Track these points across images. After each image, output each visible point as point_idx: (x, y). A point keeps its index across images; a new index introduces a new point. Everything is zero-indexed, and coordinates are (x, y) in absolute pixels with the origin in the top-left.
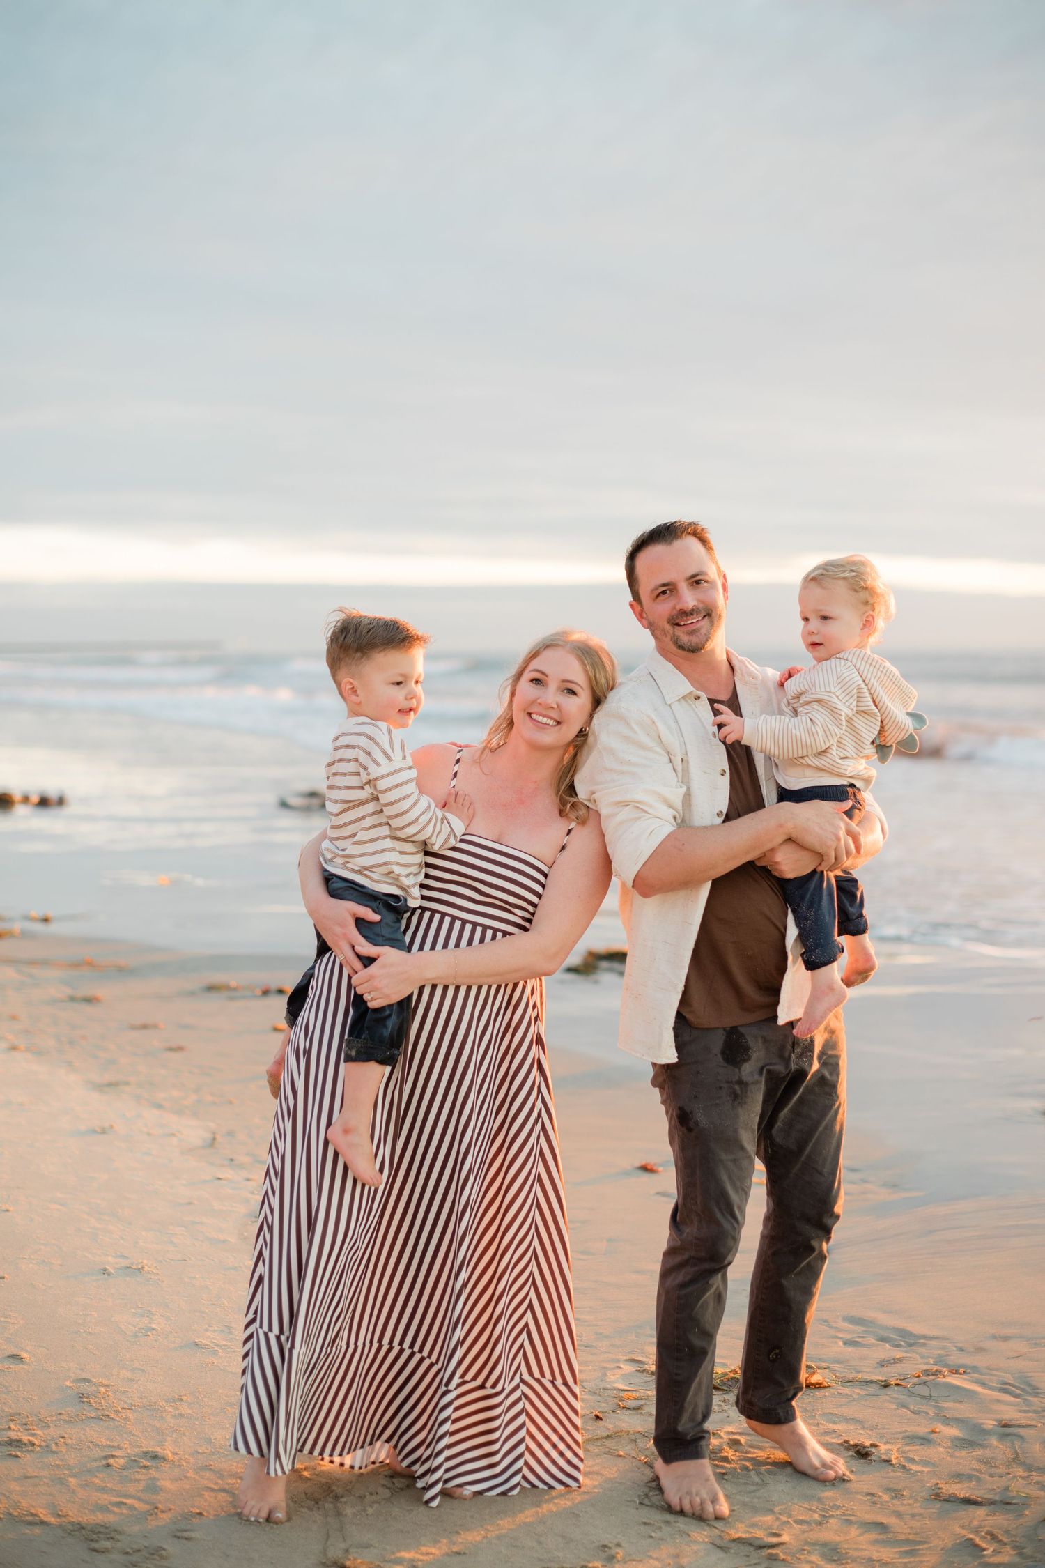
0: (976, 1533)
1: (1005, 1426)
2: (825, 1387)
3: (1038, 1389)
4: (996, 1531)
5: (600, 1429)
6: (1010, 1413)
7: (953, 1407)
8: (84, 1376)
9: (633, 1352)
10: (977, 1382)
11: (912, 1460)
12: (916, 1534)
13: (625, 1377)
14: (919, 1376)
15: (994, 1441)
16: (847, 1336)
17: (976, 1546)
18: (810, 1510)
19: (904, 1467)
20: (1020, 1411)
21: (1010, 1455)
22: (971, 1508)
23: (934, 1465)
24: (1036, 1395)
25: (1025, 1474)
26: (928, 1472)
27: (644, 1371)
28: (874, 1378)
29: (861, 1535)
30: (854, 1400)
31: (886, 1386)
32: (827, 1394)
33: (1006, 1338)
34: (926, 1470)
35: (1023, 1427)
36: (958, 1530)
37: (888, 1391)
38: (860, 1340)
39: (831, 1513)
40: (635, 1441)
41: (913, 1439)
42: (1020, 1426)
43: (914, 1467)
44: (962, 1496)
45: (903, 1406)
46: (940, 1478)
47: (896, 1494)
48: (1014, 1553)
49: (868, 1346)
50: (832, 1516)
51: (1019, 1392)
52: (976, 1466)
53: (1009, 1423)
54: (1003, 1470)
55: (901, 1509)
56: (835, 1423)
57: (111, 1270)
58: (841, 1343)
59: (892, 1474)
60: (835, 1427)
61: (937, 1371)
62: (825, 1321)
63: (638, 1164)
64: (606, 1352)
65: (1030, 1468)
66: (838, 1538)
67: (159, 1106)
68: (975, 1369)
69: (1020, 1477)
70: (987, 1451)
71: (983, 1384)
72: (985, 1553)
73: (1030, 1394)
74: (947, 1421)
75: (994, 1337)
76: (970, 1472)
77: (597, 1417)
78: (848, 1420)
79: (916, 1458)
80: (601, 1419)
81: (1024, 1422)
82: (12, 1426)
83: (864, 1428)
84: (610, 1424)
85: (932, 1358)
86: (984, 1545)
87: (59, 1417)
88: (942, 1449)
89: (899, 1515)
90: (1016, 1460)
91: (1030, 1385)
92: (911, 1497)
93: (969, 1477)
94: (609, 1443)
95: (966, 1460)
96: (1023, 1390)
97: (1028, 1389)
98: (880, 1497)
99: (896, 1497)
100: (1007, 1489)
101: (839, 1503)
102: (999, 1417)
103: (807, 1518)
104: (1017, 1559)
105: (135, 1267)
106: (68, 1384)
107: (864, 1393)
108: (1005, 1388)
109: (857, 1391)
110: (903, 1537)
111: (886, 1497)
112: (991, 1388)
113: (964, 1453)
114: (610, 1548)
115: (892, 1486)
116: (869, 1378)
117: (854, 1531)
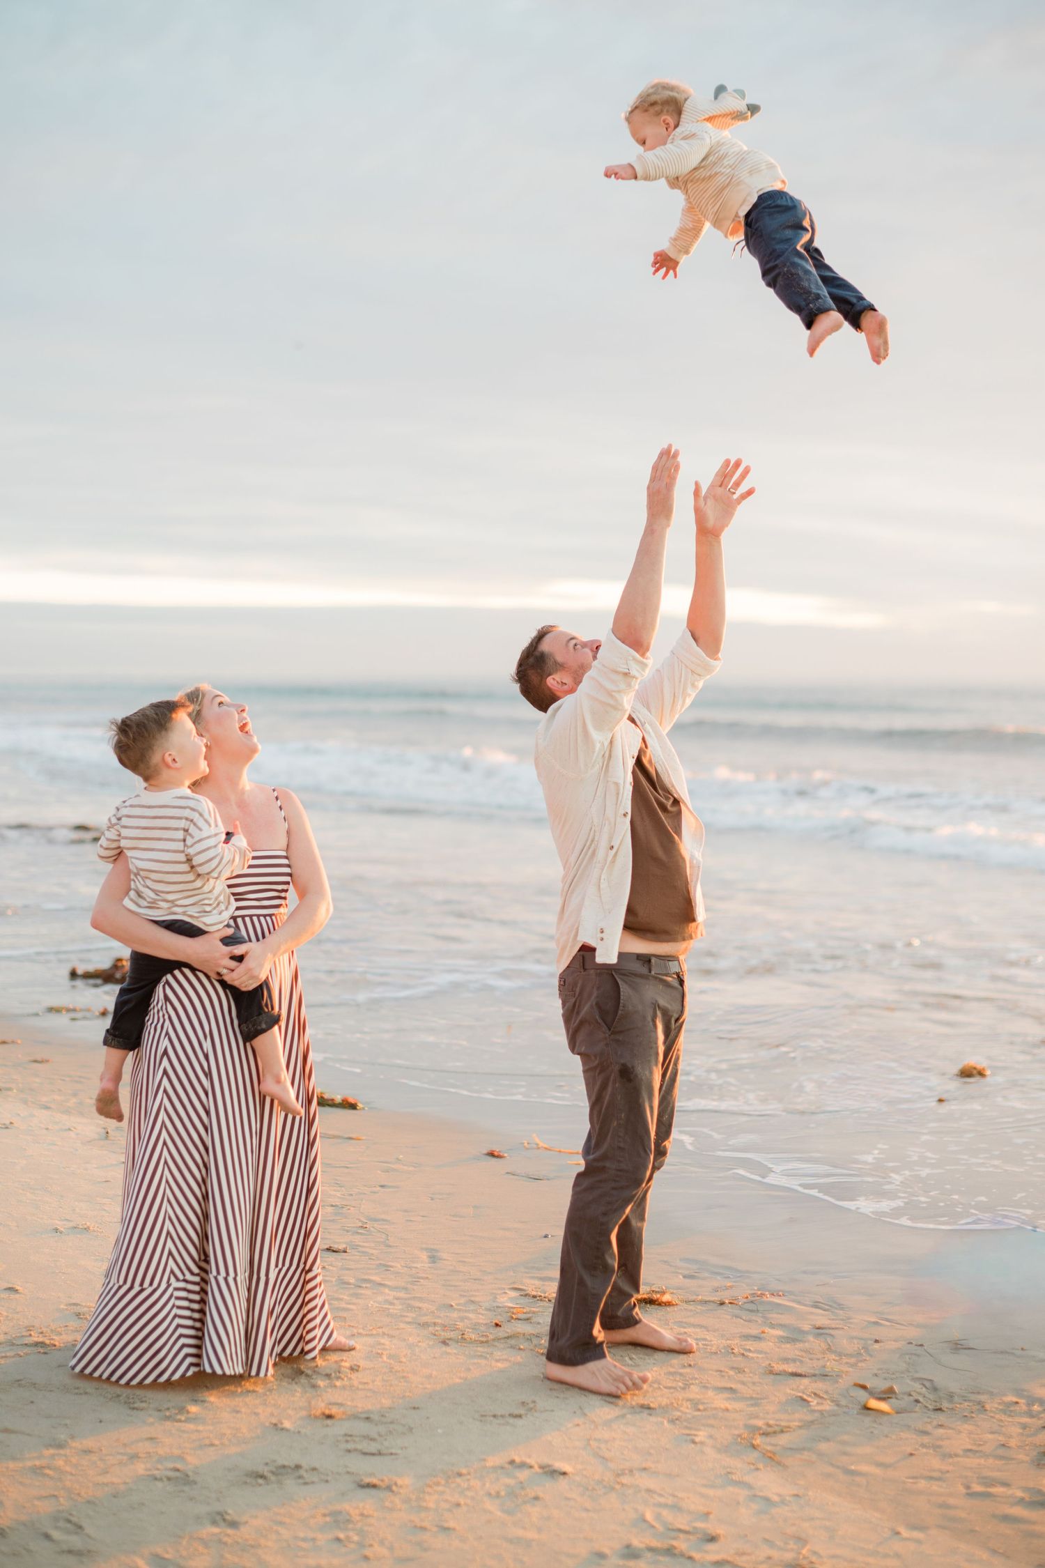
0: (803, 1393)
1: (819, 1328)
2: (673, 1305)
3: (842, 1305)
4: (818, 1392)
5: (500, 1333)
6: (822, 1319)
7: (775, 1317)
8: (74, 1301)
9: (514, 1283)
10: (794, 1301)
11: (750, 1350)
12: (758, 1394)
13: (511, 1299)
14: (747, 1298)
15: (811, 1338)
16: (686, 1272)
17: (805, 1400)
18: (675, 1380)
19: (743, 1355)
20: (830, 1319)
21: (824, 1346)
22: (797, 1379)
23: (766, 1353)
24: (842, 1309)
25: (837, 1358)
26: (762, 1358)
27: (526, 1295)
28: (712, 1299)
29: (716, 1395)
30: (697, 1313)
31: (722, 1304)
32: (676, 1309)
33: (814, 1273)
34: (760, 1356)
35: (833, 1329)
36: (789, 1391)
37: (724, 1307)
38: (696, 1274)
39: (691, 1382)
40: (531, 1340)
41: (747, 1337)
42: (830, 1328)
43: (751, 1355)
44: (790, 1370)
45: (737, 1317)
46: (772, 1360)
47: (740, 1371)
48: (831, 1404)
49: (704, 1279)
50: (693, 1384)
51: (827, 1307)
52: (797, 1353)
53: (822, 1326)
54: (820, 1356)
55: (745, 1379)
56: (685, 1328)
57: (62, 1229)
58: (681, 1277)
59: (734, 1359)
60: (685, 1330)
61: (761, 1294)
62: (665, 1262)
63: (485, 1152)
64: (492, 1284)
65: (840, 1355)
66: (698, 1397)
67: (47, 1108)
68: (791, 1293)
69: (834, 1360)
70: (806, 1344)
71: (799, 1303)
72: (811, 1404)
73: (836, 1308)
74: (772, 1326)
75: (805, 1272)
76: (794, 1357)
77: (497, 1325)
78: (694, 1326)
79: (752, 1349)
80: (500, 1326)
81: (833, 1326)
82: (32, 1333)
83: (708, 1331)
84: (508, 1329)
85: (755, 1286)
86: (809, 1399)
87: (66, 1328)
88: (771, 1344)
89: (743, 1383)
90: (829, 1349)
91: (835, 1303)
92: (751, 1372)
93: (794, 1361)
94: (513, 1342)
95: (790, 1350)
96: (830, 1306)
97: (835, 1305)
98: (727, 1372)
99: (739, 1372)
100: (824, 1367)
101: (696, 1376)
102: (813, 1323)
103: (674, 1385)
104: (836, 1408)
105: (81, 1227)
106: (62, 1306)
107: (704, 1308)
108: (816, 1305)
109: (699, 1307)
110: (748, 1396)
111: (731, 1373)
112: (805, 1305)
113: (788, 1346)
114: (528, 1404)
115: (735, 1365)
116: (707, 1299)
117: (710, 1393)
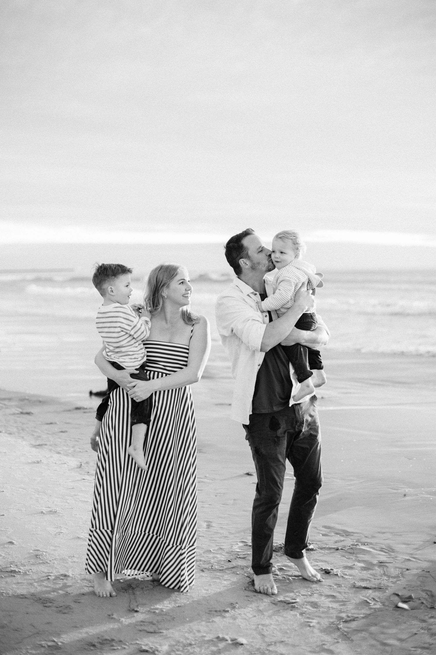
0: (368, 598)
1: (381, 563)
2: (314, 550)
3: (394, 550)
4: (375, 597)
5: (230, 565)
6: (383, 558)
7: (361, 557)
8: (37, 549)
9: (242, 539)
10: (372, 548)
11: (346, 575)
12: (346, 599)
13: (239, 547)
14: (350, 546)
15: (376, 568)
16: (324, 533)
17: (368, 602)
18: (307, 591)
19: (343, 577)
20: (387, 558)
21: (382, 572)
22: (366, 590)
23: (354, 576)
24: (393, 552)
25: (387, 579)
26: (351, 578)
27: (247, 545)
28: (333, 547)
29: (325, 599)
30: (325, 554)
31: (337, 549)
32: (315, 552)
33: (384, 533)
34: (350, 577)
35: (388, 563)
36: (361, 597)
37: (338, 551)
38: (328, 534)
39: (315, 592)
40: (243, 569)
41: (346, 567)
42: (386, 563)
43: (346, 577)
44: (363, 586)
45: (343, 556)
46: (356, 580)
47: (339, 585)
48: (381, 604)
49: (331, 536)
50: (315, 593)
51: (387, 551)
52: (369, 576)
53: (383, 562)
54: (379, 577)
55: (341, 591)
56: (317, 562)
57: (45, 512)
58: (321, 535)
59: (338, 579)
60: (318, 564)
61: (357, 544)
62: (316, 527)
63: (245, 472)
64: (232, 539)
65: (389, 577)
66: (317, 600)
68: (371, 544)
69: (386, 580)
70: (374, 571)
71: (374, 549)
72: (371, 604)
73: (391, 552)
74: (359, 561)
75: (379, 532)
76: (367, 578)
77: (229, 561)
78: (322, 561)
79: (347, 574)
80: (231, 562)
81: (388, 561)
82: (12, 565)
83: (328, 564)
84: (234, 563)
85: (356, 540)
86: (370, 602)
87: (29, 563)
88: (357, 571)
89: (340, 593)
90: (384, 574)
91: (391, 549)
92: (345, 587)
93: (366, 580)
94: (234, 570)
95: (365, 574)
96: (389, 550)
97: (391, 550)
98: (333, 587)
99: (339, 587)
100: (380, 584)
101: (318, 589)
102: (379, 560)
103: (306, 594)
104: (382, 607)
105: (53, 511)
106: (32, 551)
107: (328, 552)
108: (382, 550)
109: (326, 551)
110: (341, 600)
111: (335, 587)
112: (377, 550)
113: (365, 572)
114: (234, 604)
115: (338, 583)
116: (331, 547)
117: (323, 598)
